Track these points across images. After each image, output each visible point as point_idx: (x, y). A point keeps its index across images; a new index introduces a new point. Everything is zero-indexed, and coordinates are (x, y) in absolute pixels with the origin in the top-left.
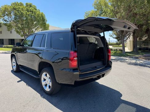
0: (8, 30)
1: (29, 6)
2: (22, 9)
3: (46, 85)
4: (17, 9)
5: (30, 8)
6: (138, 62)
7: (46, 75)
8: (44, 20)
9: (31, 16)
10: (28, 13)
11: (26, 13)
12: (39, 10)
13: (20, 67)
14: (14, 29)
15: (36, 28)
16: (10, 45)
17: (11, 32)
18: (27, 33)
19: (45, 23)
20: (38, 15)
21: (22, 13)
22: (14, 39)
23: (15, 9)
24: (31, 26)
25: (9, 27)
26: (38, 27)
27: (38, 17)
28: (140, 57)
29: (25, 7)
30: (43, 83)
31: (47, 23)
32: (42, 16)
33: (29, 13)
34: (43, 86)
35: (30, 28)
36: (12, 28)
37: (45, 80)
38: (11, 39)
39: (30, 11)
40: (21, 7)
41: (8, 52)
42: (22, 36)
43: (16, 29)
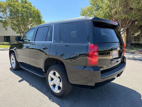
0: (4, 27)
1: (24, 3)
2: (18, 6)
3: (54, 86)
4: (12, 6)
5: (26, 5)
6: (136, 57)
7: (54, 74)
8: (39, 16)
9: (27, 12)
10: (23, 10)
11: (22, 9)
12: (34, 6)
13: (20, 64)
14: (10, 26)
15: (32, 24)
16: (6, 42)
17: (6, 29)
18: (23, 30)
19: (40, 20)
20: (34, 11)
21: (17, 9)
22: (10, 36)
23: (10, 5)
24: (27, 22)
25: (5, 23)
26: (33, 24)
27: (33, 13)
28: (136, 52)
29: (20, 3)
30: (51, 83)
31: (42, 20)
32: (38, 13)
33: (25, 9)
34: (51, 87)
35: (25, 25)
36: (8, 24)
37: (52, 79)
38: (7, 36)
39: (26, 8)
40: (16, 3)
41: (4, 49)
42: (18, 33)
43: (11, 25)
